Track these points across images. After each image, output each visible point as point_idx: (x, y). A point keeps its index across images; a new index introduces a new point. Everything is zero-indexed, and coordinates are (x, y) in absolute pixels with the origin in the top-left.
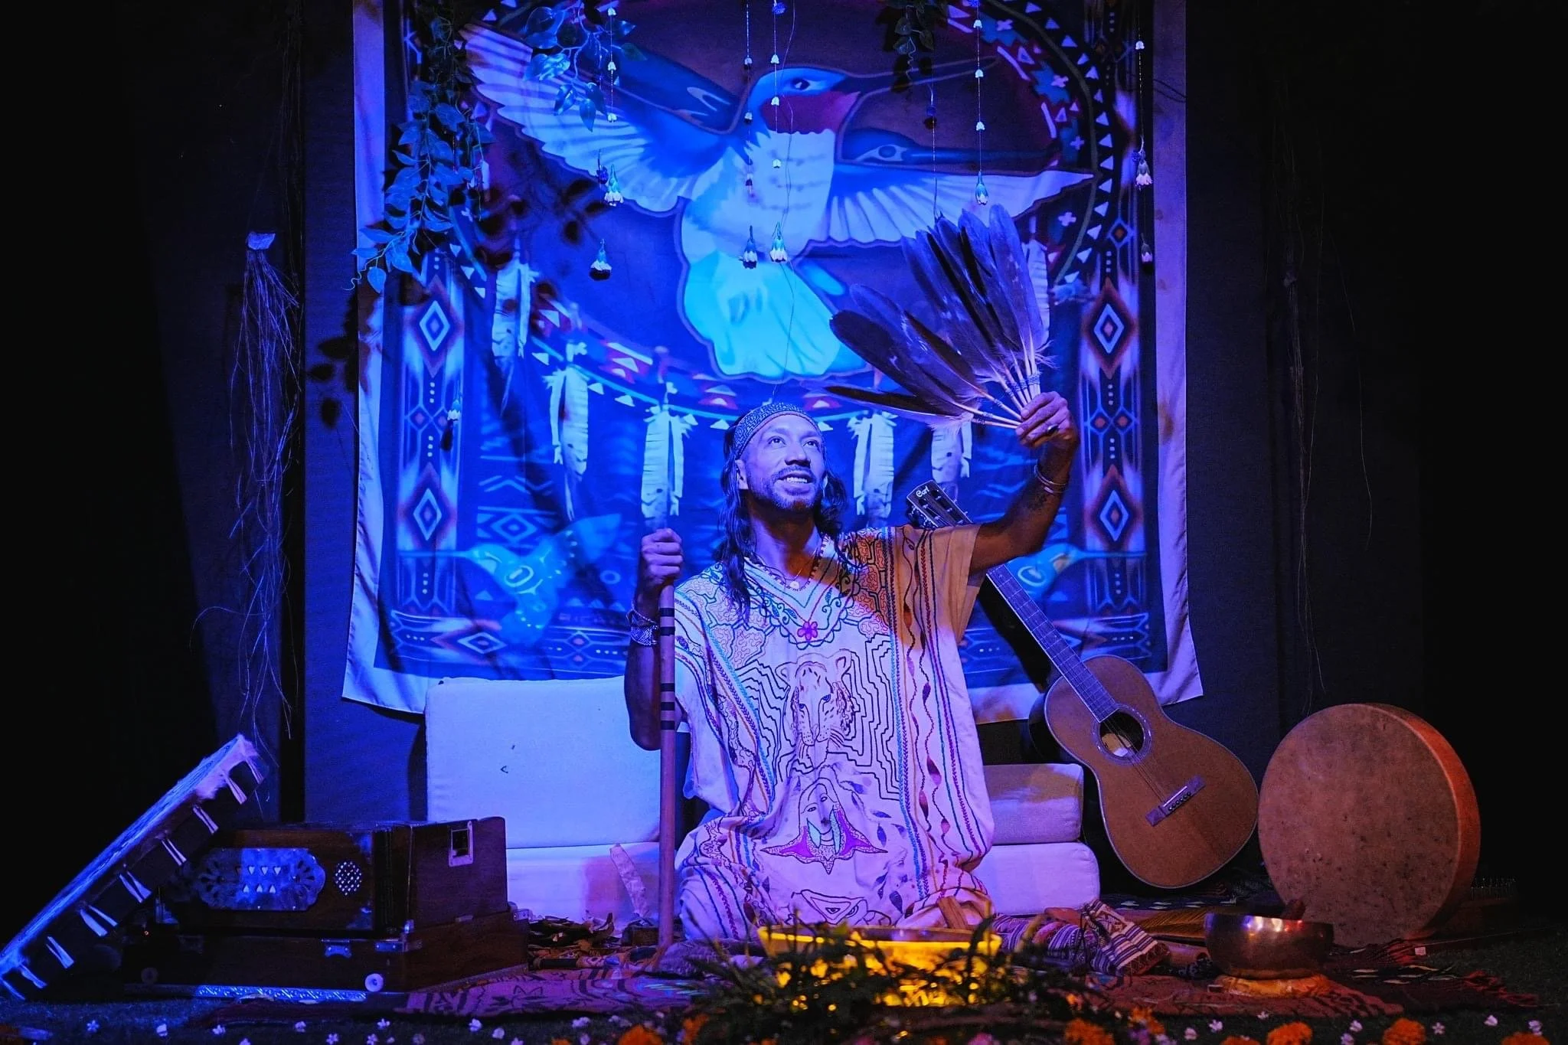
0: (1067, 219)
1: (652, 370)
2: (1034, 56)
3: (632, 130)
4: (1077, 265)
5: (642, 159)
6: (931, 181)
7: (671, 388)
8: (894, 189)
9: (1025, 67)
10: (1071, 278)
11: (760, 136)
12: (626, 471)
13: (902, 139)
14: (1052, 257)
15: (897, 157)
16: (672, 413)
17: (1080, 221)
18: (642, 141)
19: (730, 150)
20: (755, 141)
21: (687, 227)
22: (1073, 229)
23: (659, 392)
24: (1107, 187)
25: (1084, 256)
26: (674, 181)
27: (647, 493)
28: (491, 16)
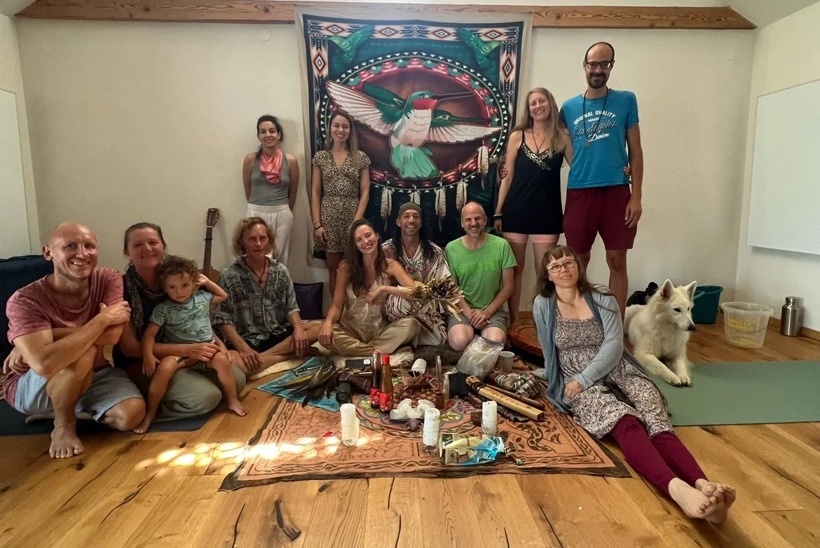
0: (494, 140)
1: (384, 177)
2: (485, 93)
3: (378, 111)
4: (496, 153)
5: (381, 119)
6: (456, 126)
7: (388, 182)
8: (446, 128)
9: (482, 96)
10: (495, 156)
11: (412, 111)
12: (376, 204)
13: (449, 114)
14: (490, 150)
15: (447, 119)
16: (389, 189)
17: (498, 140)
18: (381, 114)
19: (404, 115)
20: (410, 112)
21: (393, 138)
22: (496, 142)
23: (385, 183)
24: (505, 131)
25: (498, 150)
26: (389, 125)
27: (382, 211)
28: (338, 81)
